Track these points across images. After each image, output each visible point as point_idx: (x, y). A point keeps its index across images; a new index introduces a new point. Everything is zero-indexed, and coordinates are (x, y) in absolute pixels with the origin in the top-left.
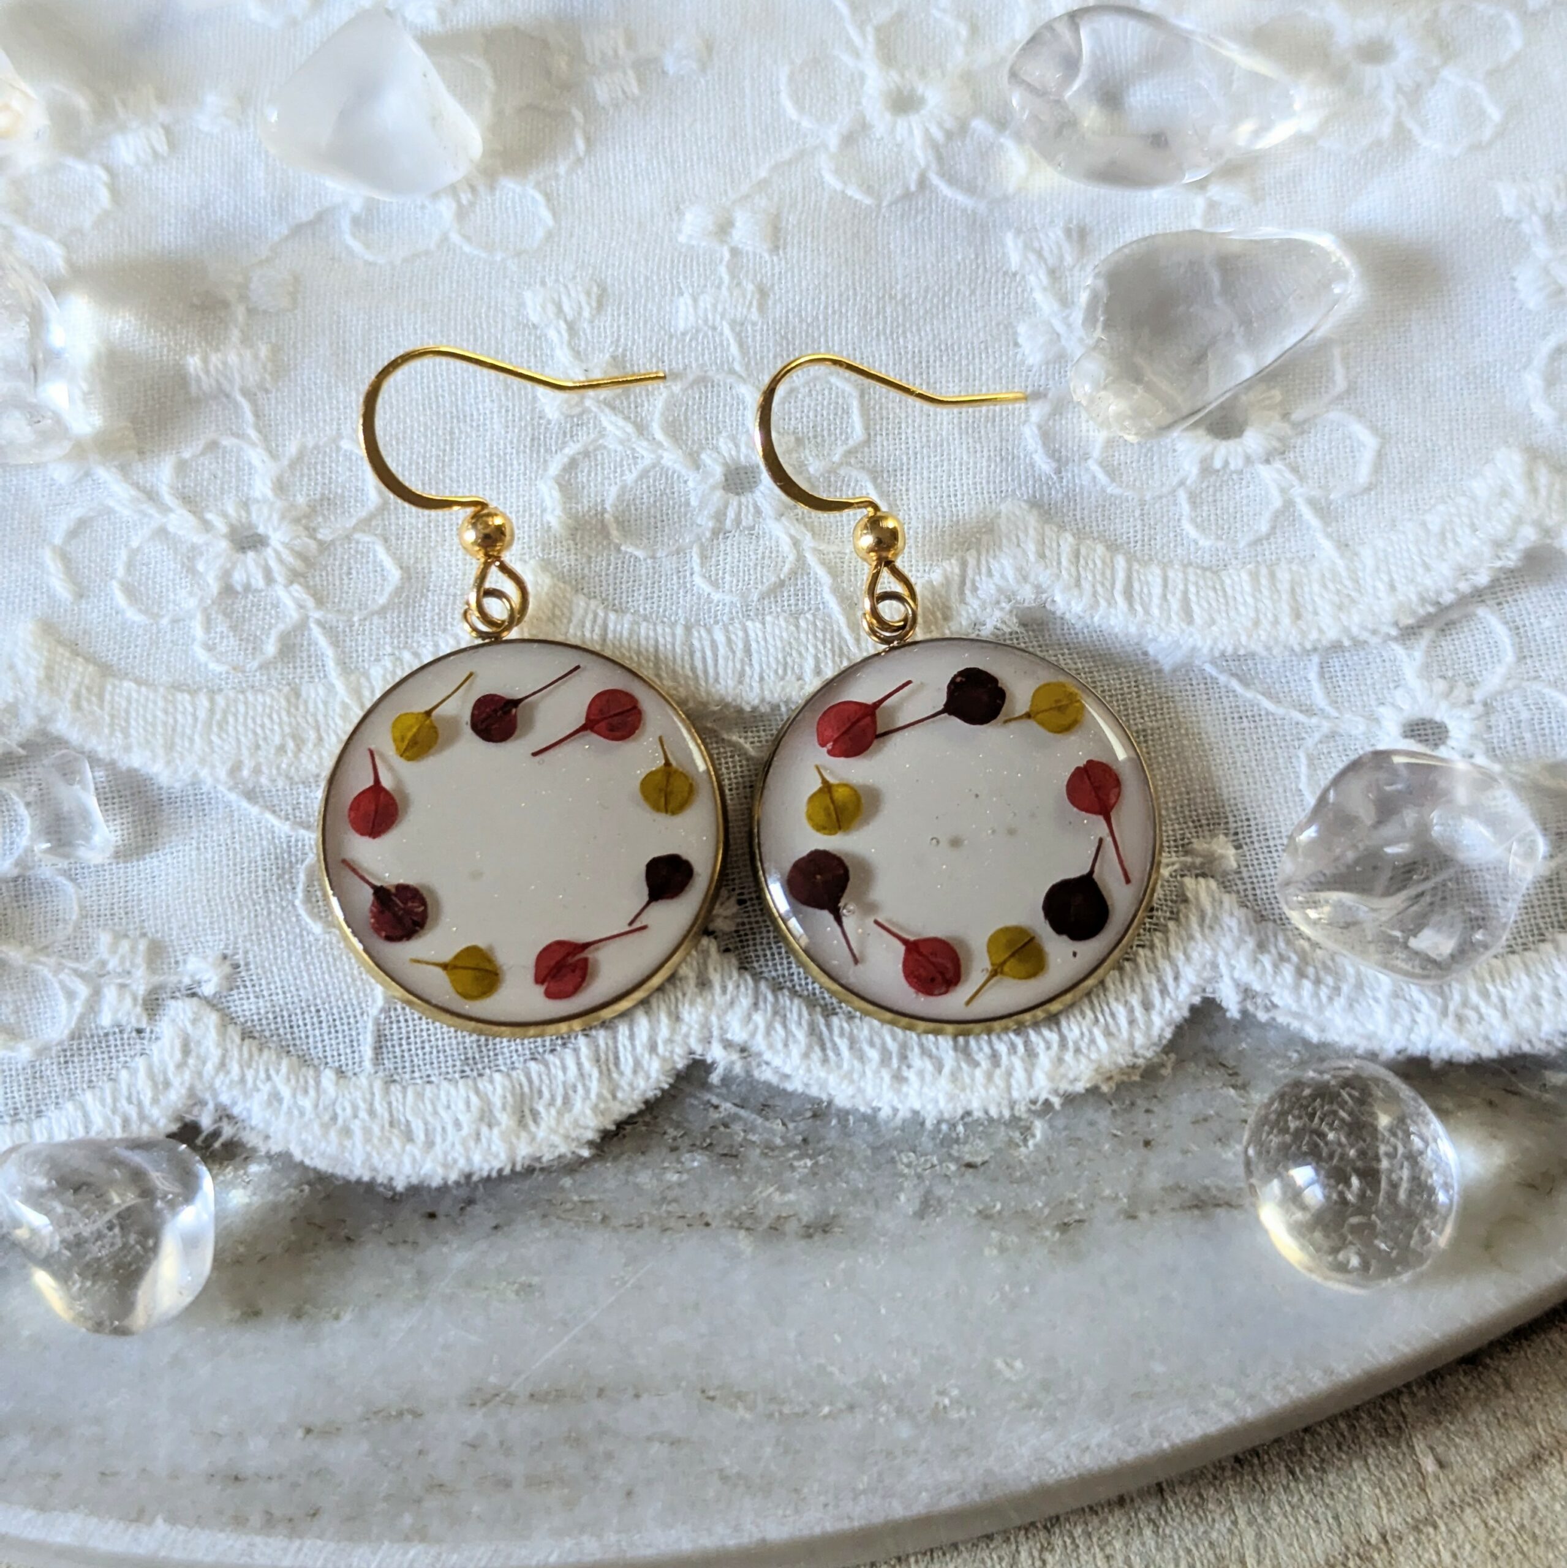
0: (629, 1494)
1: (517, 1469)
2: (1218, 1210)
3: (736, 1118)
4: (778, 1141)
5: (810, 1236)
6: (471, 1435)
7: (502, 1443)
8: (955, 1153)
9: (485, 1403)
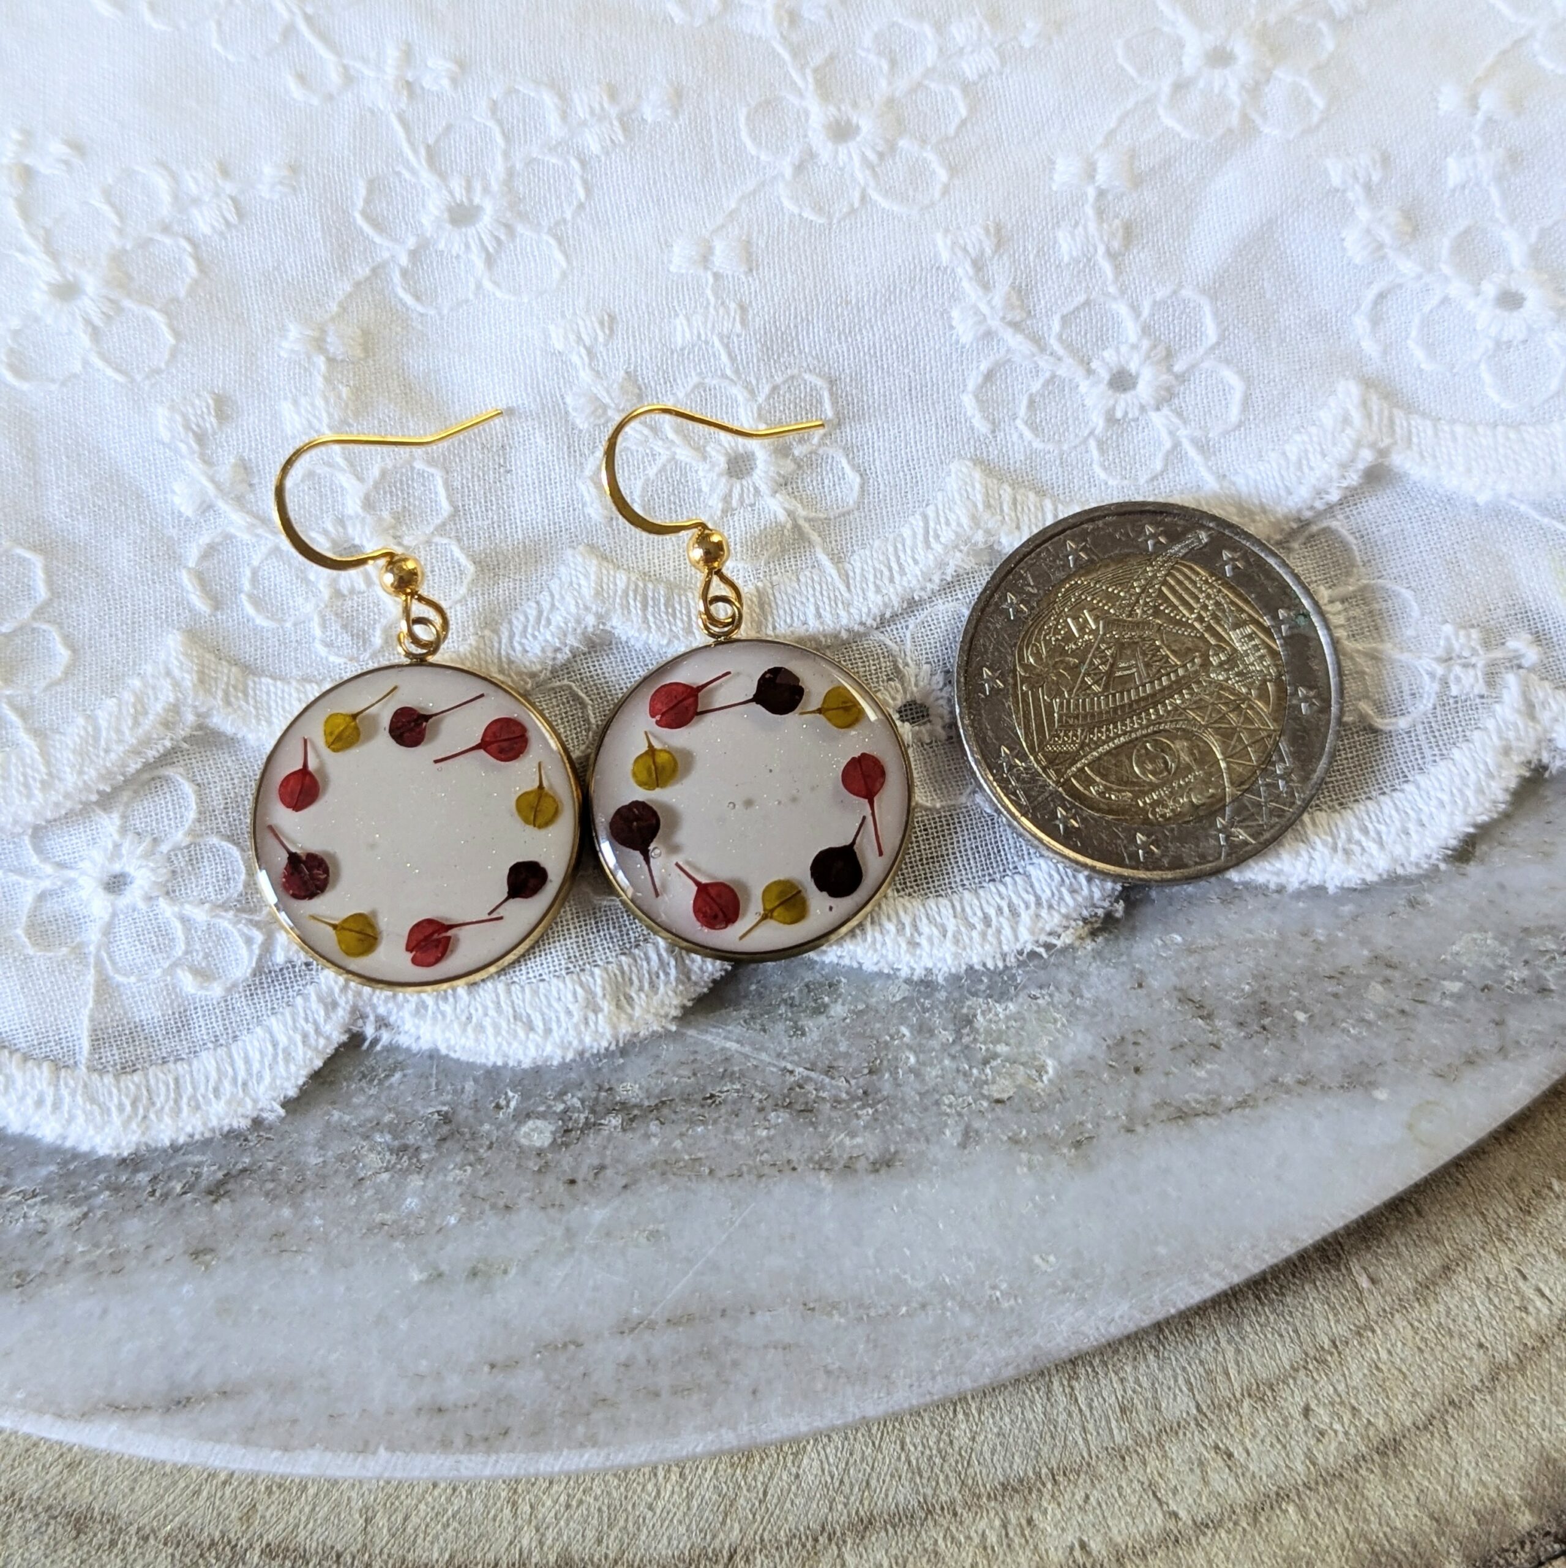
0: (754, 1392)
1: (664, 1381)
2: (1197, 1119)
3: (808, 1079)
4: (844, 1096)
5: (877, 1171)
6: (623, 1358)
7: (649, 1361)
8: (985, 1092)
9: (632, 1330)
